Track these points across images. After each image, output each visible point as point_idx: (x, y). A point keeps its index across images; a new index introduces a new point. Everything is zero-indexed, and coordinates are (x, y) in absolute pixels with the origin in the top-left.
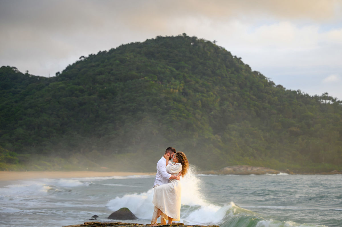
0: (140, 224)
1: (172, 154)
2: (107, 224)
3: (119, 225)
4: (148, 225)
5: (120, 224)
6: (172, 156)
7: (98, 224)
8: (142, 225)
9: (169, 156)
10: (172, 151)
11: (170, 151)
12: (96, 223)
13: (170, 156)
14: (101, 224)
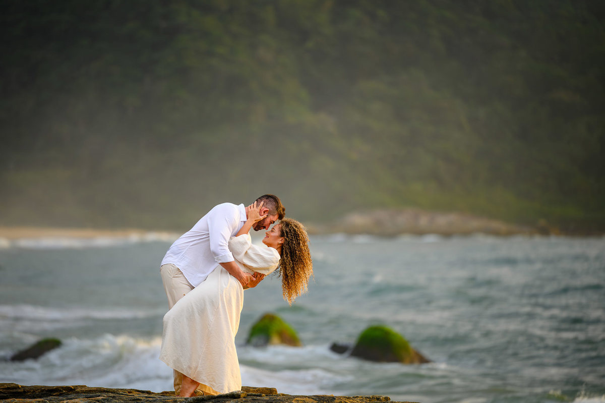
0: (143, 392)
1: (272, 218)
2: (42, 391)
3: (78, 393)
4: (166, 393)
5: (83, 392)
6: (269, 222)
7: (15, 391)
8: (149, 393)
9: (262, 218)
10: (277, 207)
11: (270, 206)
12: (8, 388)
13: (264, 219)
14: (24, 392)
